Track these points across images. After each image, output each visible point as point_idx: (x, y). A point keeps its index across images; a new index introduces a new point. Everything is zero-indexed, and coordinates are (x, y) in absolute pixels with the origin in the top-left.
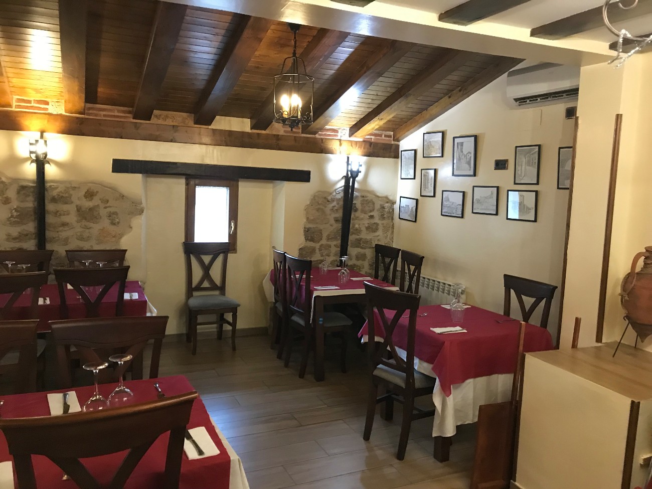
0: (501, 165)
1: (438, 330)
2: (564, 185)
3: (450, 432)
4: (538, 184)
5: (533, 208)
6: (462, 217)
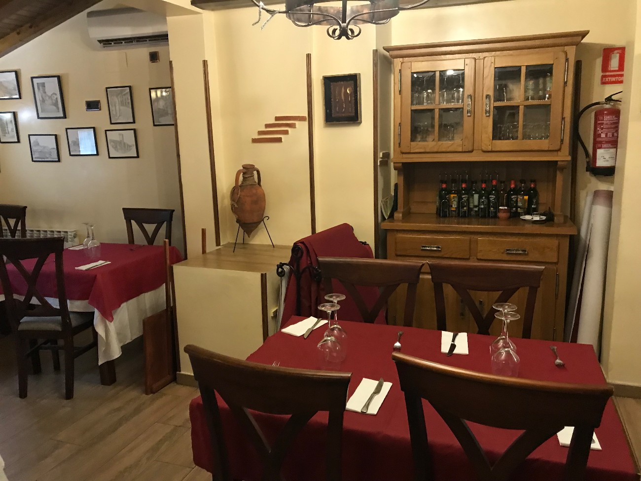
0: (92, 105)
1: (84, 268)
2: (159, 122)
3: (116, 353)
4: (134, 122)
5: (133, 145)
6: (59, 161)
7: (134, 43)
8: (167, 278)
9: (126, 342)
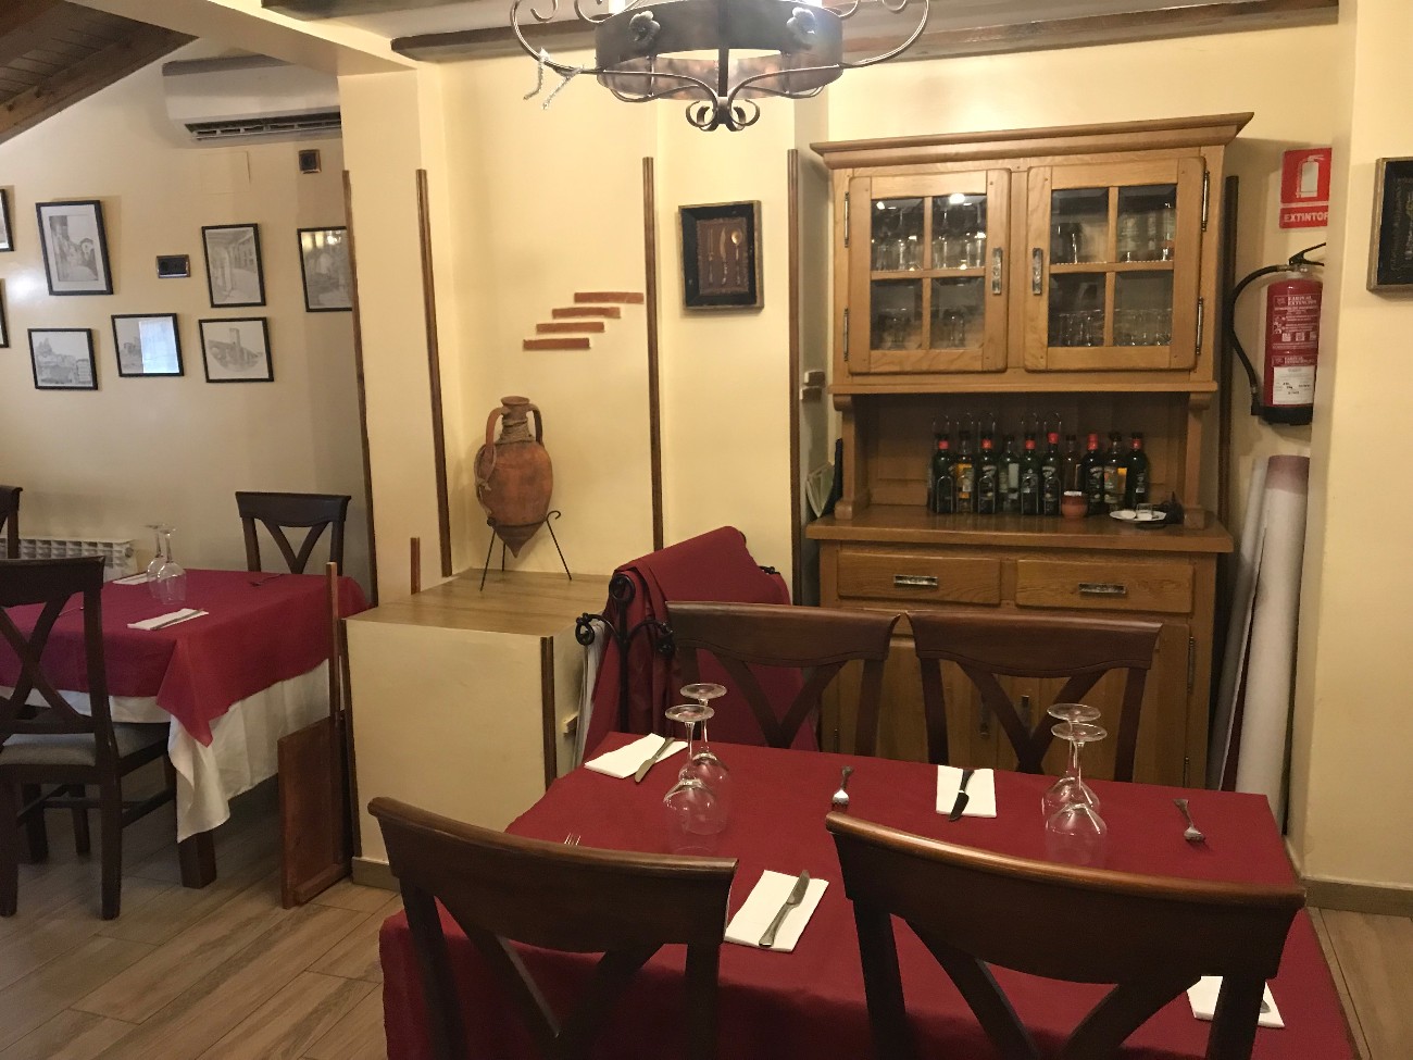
0: (172, 266)
1: (148, 625)
2: (319, 304)
3: (217, 815)
4: (263, 303)
5: (262, 354)
6: (96, 387)
7: (265, 131)
8: (333, 648)
9: (239, 790)
